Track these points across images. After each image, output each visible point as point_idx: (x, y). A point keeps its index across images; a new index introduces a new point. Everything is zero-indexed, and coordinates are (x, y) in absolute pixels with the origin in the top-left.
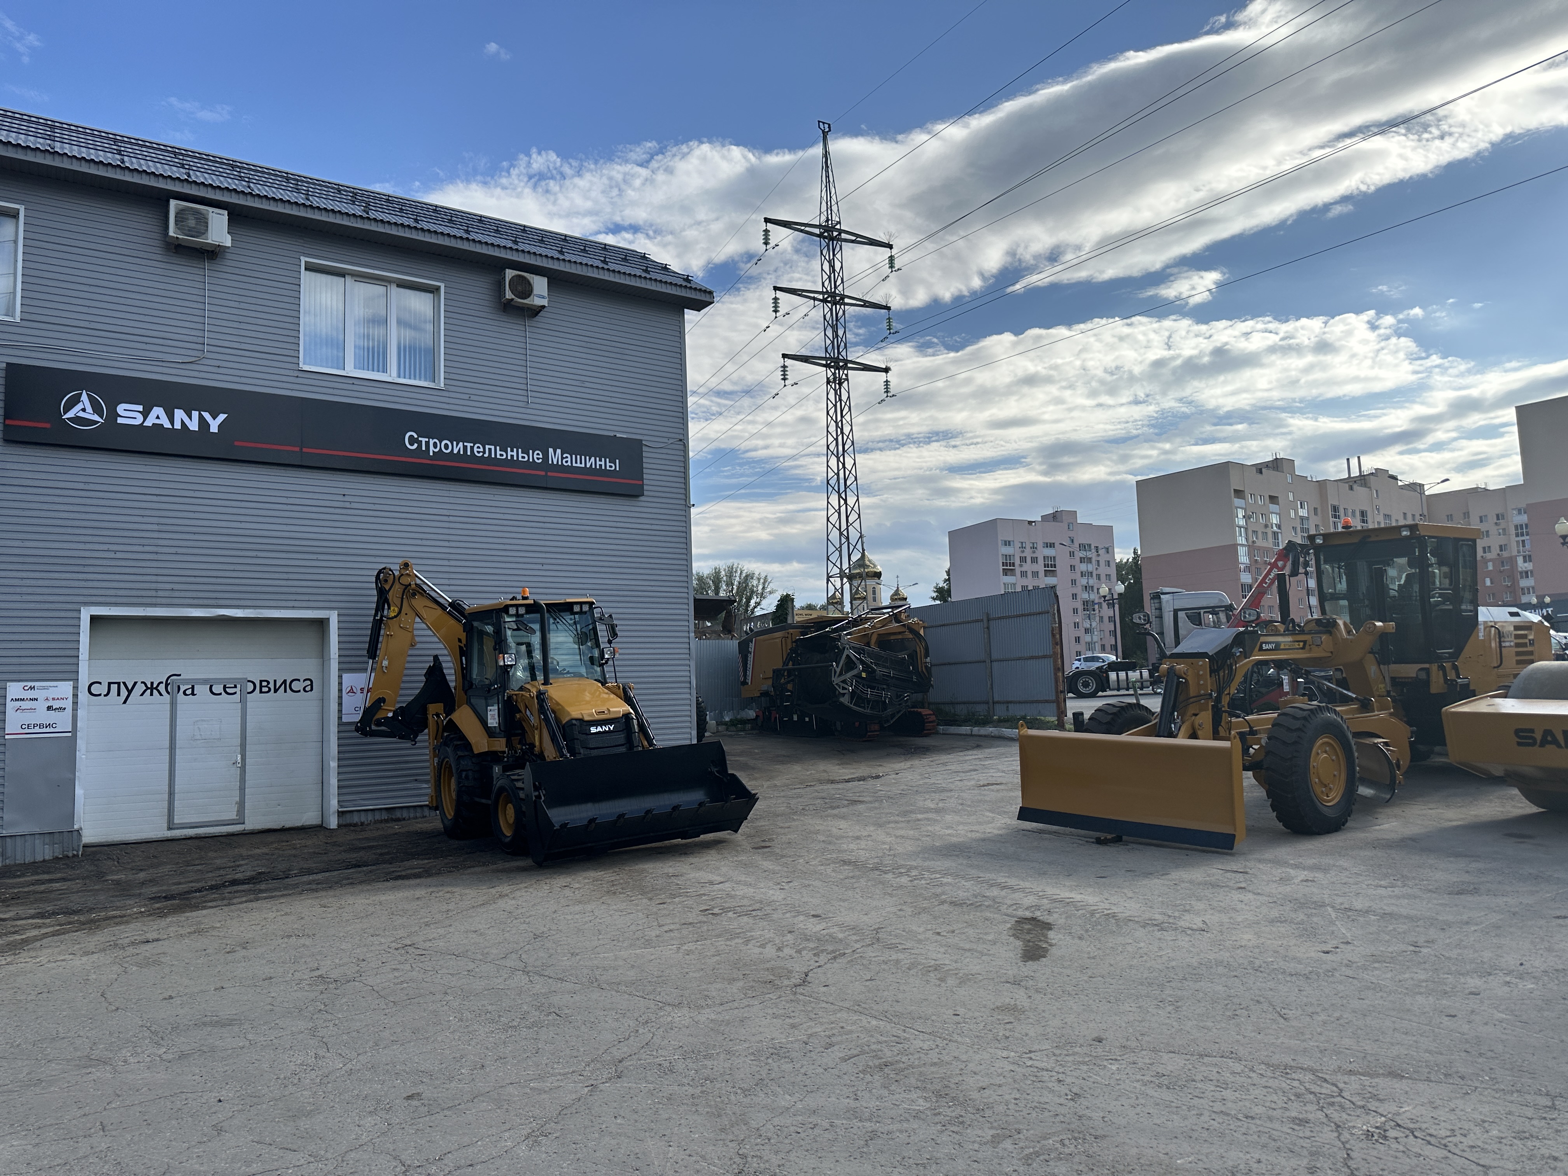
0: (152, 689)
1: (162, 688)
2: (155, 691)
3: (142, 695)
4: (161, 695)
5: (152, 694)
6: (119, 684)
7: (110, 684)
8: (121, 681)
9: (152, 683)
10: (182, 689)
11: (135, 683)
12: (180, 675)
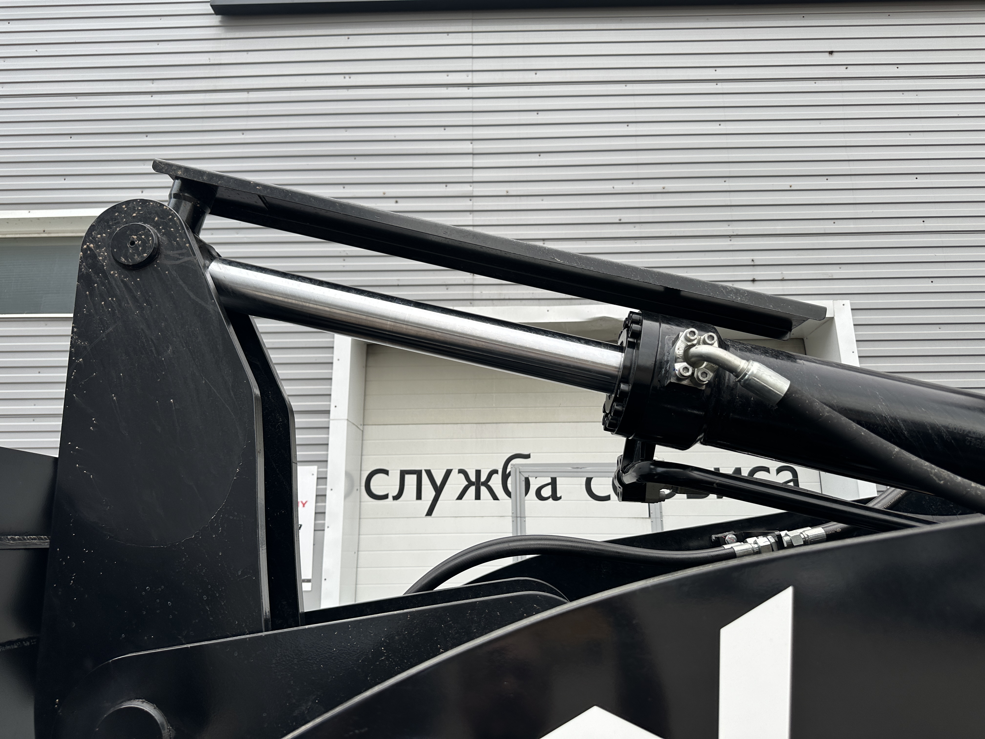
0: (478, 484)
1: (496, 482)
2: (483, 489)
3: (460, 497)
4: (495, 498)
5: (478, 497)
6: (418, 473)
7: (403, 474)
8: (422, 467)
9: (478, 473)
10: (535, 485)
11: (448, 473)
12: (528, 456)
